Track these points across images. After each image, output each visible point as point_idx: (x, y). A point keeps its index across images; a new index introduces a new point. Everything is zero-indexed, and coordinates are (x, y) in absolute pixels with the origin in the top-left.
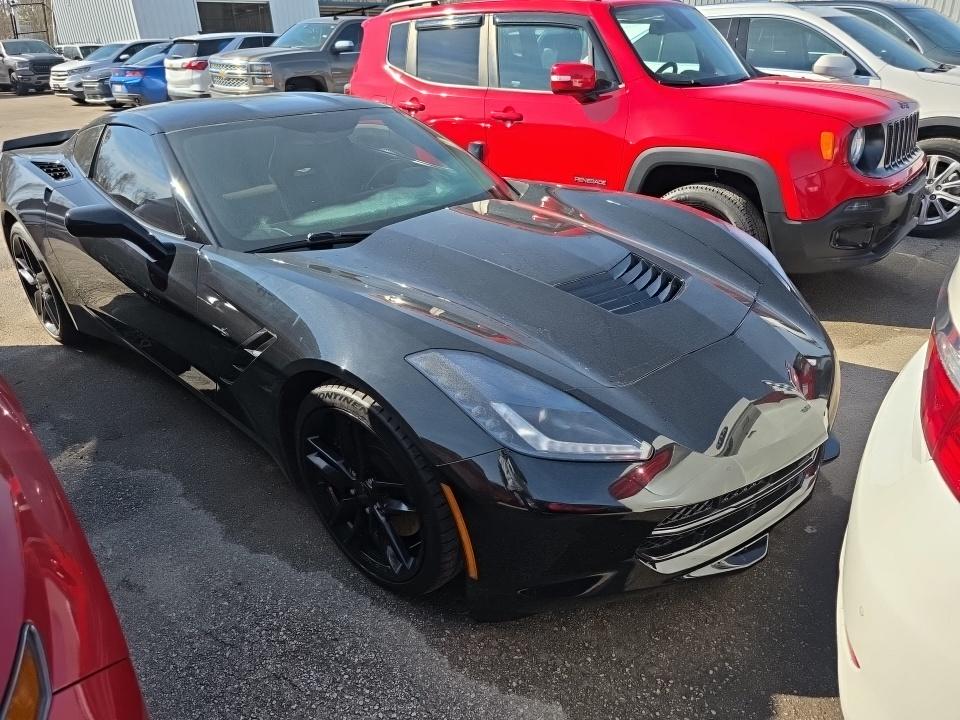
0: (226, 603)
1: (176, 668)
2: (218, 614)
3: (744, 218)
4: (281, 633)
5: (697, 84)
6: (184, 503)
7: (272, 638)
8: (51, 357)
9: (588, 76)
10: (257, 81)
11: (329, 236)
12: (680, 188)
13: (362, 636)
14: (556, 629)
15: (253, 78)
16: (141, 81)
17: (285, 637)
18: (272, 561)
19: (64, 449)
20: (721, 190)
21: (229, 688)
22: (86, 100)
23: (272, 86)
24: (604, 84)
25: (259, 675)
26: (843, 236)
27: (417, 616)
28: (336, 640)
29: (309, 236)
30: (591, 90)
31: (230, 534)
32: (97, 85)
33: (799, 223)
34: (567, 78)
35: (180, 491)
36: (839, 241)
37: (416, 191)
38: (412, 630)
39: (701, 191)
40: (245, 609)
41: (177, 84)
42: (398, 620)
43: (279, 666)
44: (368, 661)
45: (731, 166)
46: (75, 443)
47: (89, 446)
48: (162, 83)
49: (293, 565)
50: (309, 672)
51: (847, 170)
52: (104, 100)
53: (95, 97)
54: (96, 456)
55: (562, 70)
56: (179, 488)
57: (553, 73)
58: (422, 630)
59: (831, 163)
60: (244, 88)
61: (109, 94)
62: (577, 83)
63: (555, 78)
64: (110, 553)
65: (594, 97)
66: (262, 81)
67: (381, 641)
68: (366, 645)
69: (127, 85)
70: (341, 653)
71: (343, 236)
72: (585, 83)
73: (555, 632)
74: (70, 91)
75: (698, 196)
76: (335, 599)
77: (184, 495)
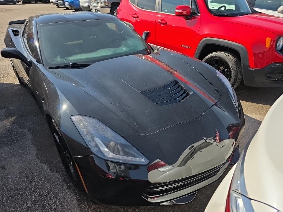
0: (26, 179)
1: (3, 199)
2: (22, 183)
3: (234, 65)
4: (36, 193)
5: (227, 16)
6: (30, 142)
7: (33, 195)
8: (16, 88)
9: (188, 10)
10: (103, 3)
11: (76, 64)
12: (214, 52)
13: (59, 199)
14: (120, 209)
15: (102, 2)
16: (73, 1)
17: (37, 195)
18: (45, 167)
19: (6, 119)
20: (228, 55)
21: (14, 210)
22: (59, 6)
23: (107, 5)
24: (194, 14)
25: (24, 207)
26: (271, 75)
27: (79, 195)
28: (51, 199)
29: (70, 64)
30: (189, 16)
31: (37, 156)
32: (62, 2)
33: (254, 70)
34: (180, 11)
35: (30, 138)
36: (268, 77)
37: (113, 49)
38: (75, 200)
39: (221, 54)
40: (30, 182)
41: (82, 3)
42: (73, 196)
43: (31, 205)
44: (57, 209)
45: (232, 47)
46: (10, 117)
47: (13, 119)
48: (78, 2)
49: (50, 170)
50: (38, 209)
51: (274, 52)
52: (63, 6)
53: (61, 5)
54: (14, 122)
55: (179, 8)
56: (30, 136)
57: (176, 9)
58: (78, 201)
59: (268, 49)
60: (100, 5)
61: (64, 4)
62: (185, 13)
63: (177, 11)
64: (3, 156)
65: (189, 18)
66: (104, 3)
67: (64, 202)
68: (59, 203)
69: (69, 2)
70: (50, 204)
71: (81, 64)
72: (187, 13)
73: (119, 210)
74: (55, 3)
75: (220, 56)
76: (57, 184)
77: (31, 139)
